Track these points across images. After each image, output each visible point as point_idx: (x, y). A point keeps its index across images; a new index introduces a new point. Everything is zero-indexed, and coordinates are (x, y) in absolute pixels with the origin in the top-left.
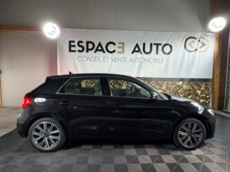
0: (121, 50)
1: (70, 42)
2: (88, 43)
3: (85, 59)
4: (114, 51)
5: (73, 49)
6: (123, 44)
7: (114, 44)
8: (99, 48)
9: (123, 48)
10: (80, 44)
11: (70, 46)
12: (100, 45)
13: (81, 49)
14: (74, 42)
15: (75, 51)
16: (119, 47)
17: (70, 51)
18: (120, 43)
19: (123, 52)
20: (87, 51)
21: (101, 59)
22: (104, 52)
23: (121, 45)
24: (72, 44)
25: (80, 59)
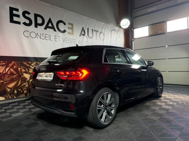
0: (70, 31)
1: (11, 9)
2: (36, 16)
3: (33, 35)
4: (64, 31)
5: (15, 19)
6: (72, 25)
7: (65, 24)
8: (49, 25)
9: (72, 28)
10: (27, 15)
11: (12, 15)
12: (50, 21)
13: (27, 22)
14: (17, 10)
15: (19, 23)
16: (69, 28)
17: (12, 21)
18: (69, 24)
19: (72, 34)
20: (36, 26)
21: (53, 38)
22: (55, 30)
23: (70, 26)
24: (15, 12)
25: (27, 34)
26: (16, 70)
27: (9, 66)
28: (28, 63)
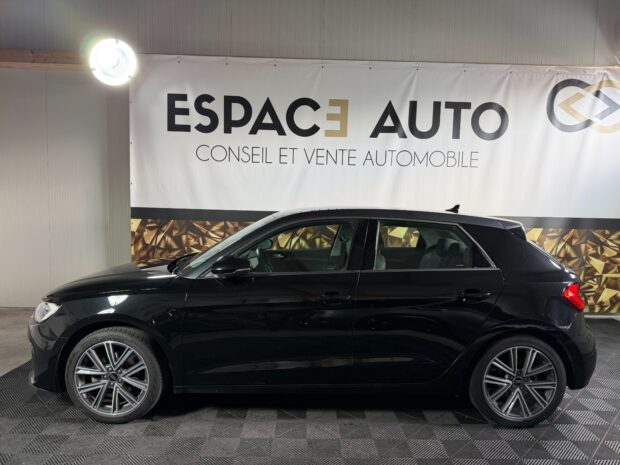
0: (336, 125)
1: (172, 98)
2: (229, 101)
3: (219, 154)
4: (315, 129)
5: (179, 120)
6: (343, 104)
7: (315, 106)
8: (267, 120)
9: (343, 118)
10: (205, 105)
11: (173, 112)
12: (268, 107)
13: (206, 121)
14: (184, 97)
15: (186, 128)
16: (331, 117)
17: (172, 127)
18: (333, 103)
19: (343, 132)
20: (227, 130)
21: (273, 156)
22: (281, 132)
23: (337, 110)
24: (179, 104)
25: (204, 153)
26: (177, 240)
27: (163, 229)
28: (204, 225)
